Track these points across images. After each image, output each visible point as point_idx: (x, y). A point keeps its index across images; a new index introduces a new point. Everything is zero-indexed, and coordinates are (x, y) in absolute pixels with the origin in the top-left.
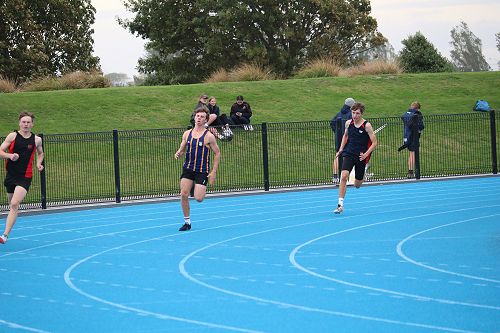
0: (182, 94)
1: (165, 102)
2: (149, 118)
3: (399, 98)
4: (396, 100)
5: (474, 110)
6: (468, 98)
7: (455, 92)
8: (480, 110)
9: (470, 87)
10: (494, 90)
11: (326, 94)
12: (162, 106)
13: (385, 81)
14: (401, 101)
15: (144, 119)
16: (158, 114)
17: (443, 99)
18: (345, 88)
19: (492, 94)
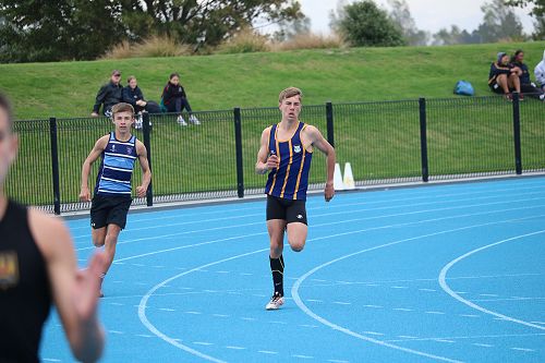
0: (87, 73)
1: (68, 83)
2: (50, 104)
3: (360, 78)
4: (357, 81)
5: (455, 93)
6: (444, 78)
7: (428, 71)
8: (463, 93)
9: (445, 64)
10: (475, 68)
11: (270, 73)
12: (65, 87)
13: (339, 56)
14: (363, 82)
15: (45, 106)
16: (61, 98)
17: (415, 80)
18: (292, 65)
19: (473, 74)
